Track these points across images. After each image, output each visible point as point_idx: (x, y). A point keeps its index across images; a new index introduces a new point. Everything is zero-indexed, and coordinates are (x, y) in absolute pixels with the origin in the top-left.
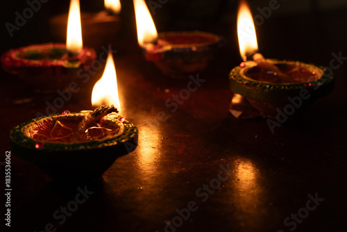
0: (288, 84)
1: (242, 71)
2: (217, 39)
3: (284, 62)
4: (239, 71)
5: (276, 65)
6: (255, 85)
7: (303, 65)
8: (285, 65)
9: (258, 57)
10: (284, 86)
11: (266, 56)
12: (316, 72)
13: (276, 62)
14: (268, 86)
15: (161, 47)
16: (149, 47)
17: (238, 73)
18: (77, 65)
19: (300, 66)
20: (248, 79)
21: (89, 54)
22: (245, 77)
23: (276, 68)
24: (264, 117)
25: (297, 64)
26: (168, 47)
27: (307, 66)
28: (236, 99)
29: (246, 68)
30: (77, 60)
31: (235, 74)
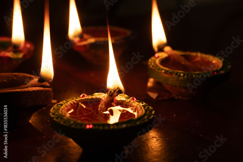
0: (198, 72)
1: (157, 61)
2: (128, 33)
3: (188, 53)
4: (155, 61)
5: (182, 55)
6: (171, 73)
7: (204, 55)
8: (189, 55)
9: (167, 49)
10: (195, 74)
11: (174, 48)
12: (216, 61)
13: (182, 53)
14: (182, 75)
15: (86, 40)
16: (77, 40)
17: (155, 63)
18: (21, 56)
19: (201, 57)
20: (165, 68)
21: (28, 46)
22: (161, 67)
23: (182, 58)
24: (176, 98)
25: (199, 54)
26: (92, 40)
27: (207, 56)
28: (150, 83)
29: (160, 58)
30: (20, 51)
31: (153, 64)
